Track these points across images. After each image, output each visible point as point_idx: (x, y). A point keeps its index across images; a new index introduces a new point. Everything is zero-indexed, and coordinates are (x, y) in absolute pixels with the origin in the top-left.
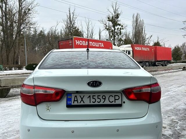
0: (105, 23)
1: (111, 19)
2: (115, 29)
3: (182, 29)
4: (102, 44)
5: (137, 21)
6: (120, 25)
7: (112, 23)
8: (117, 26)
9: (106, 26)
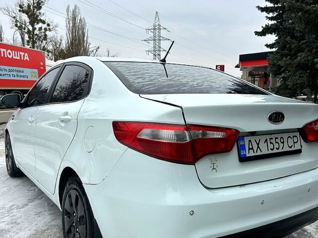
0: (14, 15)
1: (25, 8)
2: (34, 29)
3: (145, 40)
4: (26, 54)
5: (74, 19)
6: (44, 22)
7: (29, 17)
8: (38, 24)
9: (17, 21)
